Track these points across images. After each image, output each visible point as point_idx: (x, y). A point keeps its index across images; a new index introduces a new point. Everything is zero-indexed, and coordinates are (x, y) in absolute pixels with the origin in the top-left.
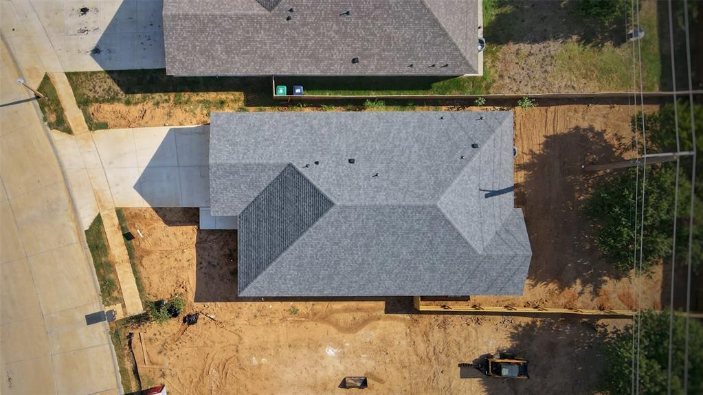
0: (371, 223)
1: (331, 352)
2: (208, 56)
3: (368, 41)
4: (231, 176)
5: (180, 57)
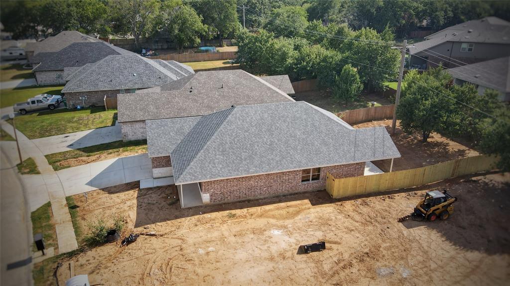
0: (266, 115)
1: (276, 232)
2: (145, 111)
3: (237, 98)
4: (162, 127)
5: (127, 113)
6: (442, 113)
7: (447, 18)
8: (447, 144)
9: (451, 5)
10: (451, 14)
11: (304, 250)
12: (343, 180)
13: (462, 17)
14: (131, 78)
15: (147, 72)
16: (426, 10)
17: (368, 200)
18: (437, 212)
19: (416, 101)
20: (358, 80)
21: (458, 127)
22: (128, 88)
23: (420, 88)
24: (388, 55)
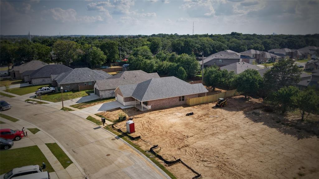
1: (177, 113)
2: (109, 86)
5: (102, 87)
6: (218, 78)
7: (210, 51)
8: (221, 91)
9: (211, 45)
10: (212, 49)
11: (188, 115)
12: (192, 99)
13: (217, 51)
14: (88, 77)
15: (94, 75)
16: (202, 47)
17: (201, 105)
18: (223, 104)
19: (210, 75)
20: (185, 73)
21: (224, 83)
22: (88, 81)
23: (210, 71)
24: (194, 63)
